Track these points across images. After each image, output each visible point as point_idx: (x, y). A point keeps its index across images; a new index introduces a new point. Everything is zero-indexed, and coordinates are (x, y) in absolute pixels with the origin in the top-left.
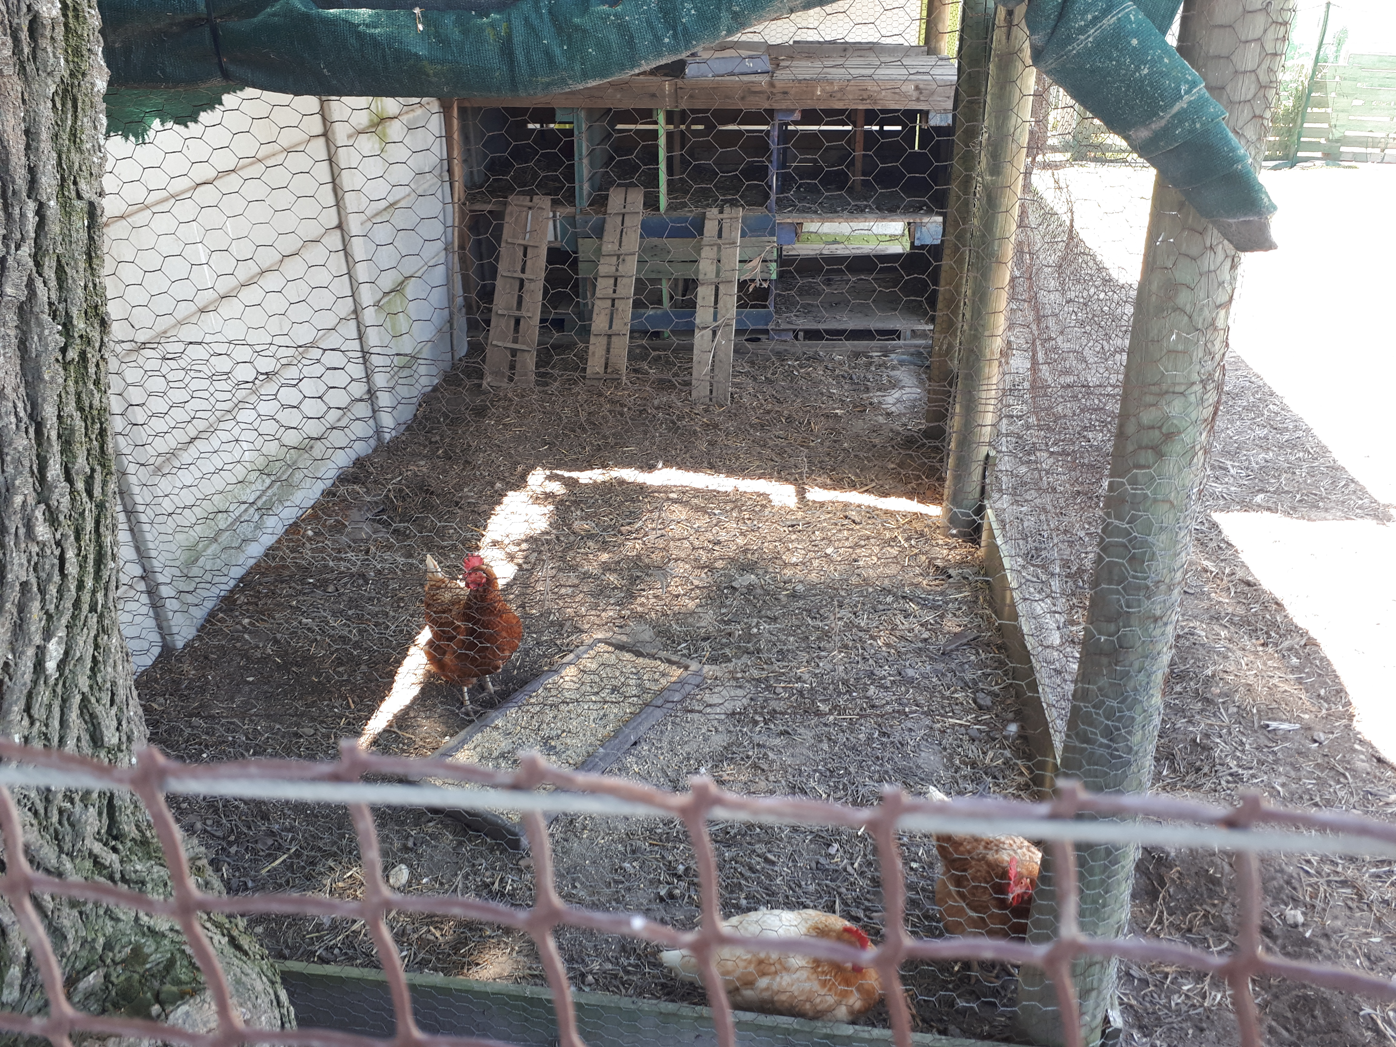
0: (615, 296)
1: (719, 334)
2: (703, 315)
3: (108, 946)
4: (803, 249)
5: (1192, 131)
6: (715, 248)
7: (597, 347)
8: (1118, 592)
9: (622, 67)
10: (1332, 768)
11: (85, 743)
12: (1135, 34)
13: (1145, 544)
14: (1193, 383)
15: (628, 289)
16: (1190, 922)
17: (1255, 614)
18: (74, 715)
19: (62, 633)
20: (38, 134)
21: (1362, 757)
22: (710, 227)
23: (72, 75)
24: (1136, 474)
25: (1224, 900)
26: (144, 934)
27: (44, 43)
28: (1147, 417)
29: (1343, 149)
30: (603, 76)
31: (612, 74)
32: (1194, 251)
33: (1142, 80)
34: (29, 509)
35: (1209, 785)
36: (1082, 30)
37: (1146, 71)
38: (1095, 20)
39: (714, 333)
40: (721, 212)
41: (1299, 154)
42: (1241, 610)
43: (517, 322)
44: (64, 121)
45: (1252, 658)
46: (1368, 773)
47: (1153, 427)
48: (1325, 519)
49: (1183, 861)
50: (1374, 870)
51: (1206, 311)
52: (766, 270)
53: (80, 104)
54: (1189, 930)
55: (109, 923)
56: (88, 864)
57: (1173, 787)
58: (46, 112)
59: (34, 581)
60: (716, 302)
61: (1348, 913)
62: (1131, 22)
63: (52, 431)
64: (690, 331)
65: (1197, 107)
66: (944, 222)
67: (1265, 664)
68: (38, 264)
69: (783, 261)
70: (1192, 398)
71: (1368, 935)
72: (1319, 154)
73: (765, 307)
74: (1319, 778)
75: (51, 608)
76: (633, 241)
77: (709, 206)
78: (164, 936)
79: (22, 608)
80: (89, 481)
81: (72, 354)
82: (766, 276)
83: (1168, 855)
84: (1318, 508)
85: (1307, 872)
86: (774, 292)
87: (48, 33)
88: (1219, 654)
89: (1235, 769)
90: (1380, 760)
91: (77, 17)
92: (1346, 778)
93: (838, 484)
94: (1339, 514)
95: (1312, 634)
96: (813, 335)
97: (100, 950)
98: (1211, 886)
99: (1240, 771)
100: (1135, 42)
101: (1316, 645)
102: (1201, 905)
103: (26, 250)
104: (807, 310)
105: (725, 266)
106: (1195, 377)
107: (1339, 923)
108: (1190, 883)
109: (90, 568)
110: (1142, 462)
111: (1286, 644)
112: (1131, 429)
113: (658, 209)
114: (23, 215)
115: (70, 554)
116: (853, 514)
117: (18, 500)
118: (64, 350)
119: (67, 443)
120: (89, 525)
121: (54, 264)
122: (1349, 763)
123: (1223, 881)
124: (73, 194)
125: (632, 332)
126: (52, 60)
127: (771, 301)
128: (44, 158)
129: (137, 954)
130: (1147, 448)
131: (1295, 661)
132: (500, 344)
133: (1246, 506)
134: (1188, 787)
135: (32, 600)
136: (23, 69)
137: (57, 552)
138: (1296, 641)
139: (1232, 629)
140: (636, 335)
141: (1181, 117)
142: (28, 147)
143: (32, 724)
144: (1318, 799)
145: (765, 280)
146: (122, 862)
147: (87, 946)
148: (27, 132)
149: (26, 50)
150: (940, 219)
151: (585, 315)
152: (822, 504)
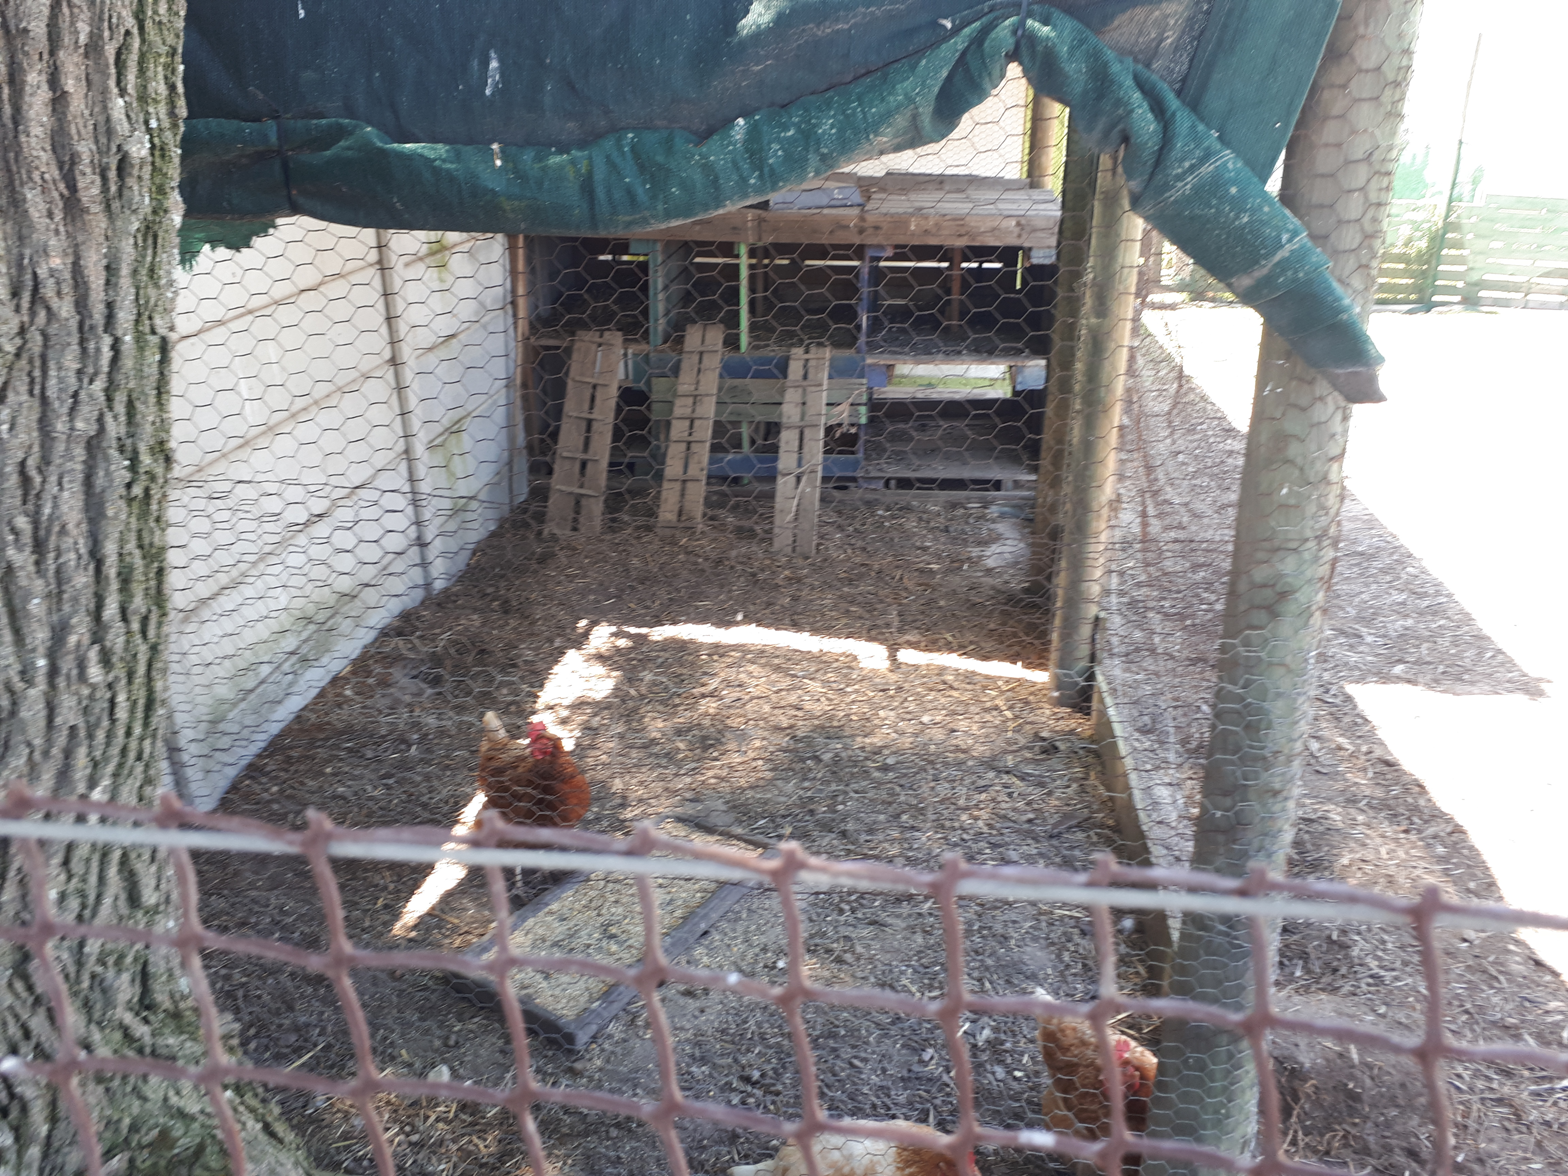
0: (691, 439)
1: (804, 479)
2: (786, 460)
3: (134, 1128)
4: (892, 392)
5: (1295, 280)
6: (800, 390)
7: (670, 495)
8: (1232, 763)
9: (706, 207)
10: (1485, 972)
11: (122, 903)
12: (1234, 182)
13: (1260, 711)
14: (1307, 540)
15: (705, 432)
16: (1329, 1143)
17: (1396, 798)
18: (112, 872)
19: (106, 782)
20: (118, 270)
21: (1517, 959)
22: (795, 369)
23: (155, 212)
24: (1248, 636)
25: (1365, 1118)
26: (172, 1117)
27: (131, 182)
28: (1260, 574)
29: (1480, 294)
30: (687, 216)
31: (696, 214)
32: (1304, 401)
33: (1243, 227)
34: (83, 648)
35: (1347, 988)
36: (1180, 178)
37: (1246, 220)
38: (1192, 168)
39: (798, 479)
40: (807, 352)
41: (1435, 298)
42: (1379, 793)
43: (584, 465)
44: (144, 257)
45: (1392, 846)
46: (1524, 977)
47: (1264, 586)
48: (1470, 693)
49: (1319, 1073)
50: (1533, 1088)
51: (1318, 465)
52: (854, 414)
53: (160, 241)
54: (1327, 1153)
55: (137, 1103)
56: (118, 1036)
57: (1306, 990)
58: (128, 250)
59: (82, 725)
60: (801, 447)
61: (1505, 1135)
62: (1229, 171)
63: (111, 570)
64: (771, 477)
65: (1300, 256)
66: (1048, 366)
67: (1407, 853)
68: (109, 399)
69: (874, 405)
70: (1307, 556)
71: (1526, 1160)
72: (1458, 298)
73: (853, 453)
74: (1469, 982)
75: (98, 754)
76: (711, 382)
77: (793, 345)
78: (193, 1118)
79: (68, 754)
80: (145, 621)
81: (137, 490)
82: (854, 420)
83: (1302, 1065)
84: (1462, 680)
85: (1458, 1088)
86: (863, 438)
87: (135, 172)
88: (1356, 840)
89: (1376, 970)
90: (1538, 963)
91: (163, 156)
92: (1499, 982)
93: (932, 646)
94: (1487, 688)
95: (1459, 820)
96: (905, 484)
97: (125, 1131)
98: (1351, 1103)
99: (1382, 973)
100: (1233, 190)
101: (1463, 832)
102: (1340, 1124)
103: (99, 385)
104: (900, 457)
105: (811, 411)
106: (1309, 533)
107: (1494, 1147)
108: (1328, 1099)
109: (140, 714)
110: (1256, 622)
111: (1431, 831)
112: (1243, 586)
113: (738, 348)
114: (98, 350)
115: (121, 698)
116: (950, 678)
117: (73, 639)
118: (129, 486)
119: (125, 580)
120: (141, 670)
121: (125, 399)
122: (1501, 964)
123: (1365, 1097)
124: (147, 329)
125: (709, 477)
126: (137, 199)
127: (860, 446)
128: (122, 294)
129: (165, 1138)
130: (1259, 607)
131: (1440, 850)
132: (563, 488)
133: (1385, 678)
134: (1323, 990)
135: (79, 745)
136: (108, 207)
137: (108, 695)
138: (1441, 829)
139: (1371, 813)
140: (713, 481)
141: (1283, 265)
142: (108, 282)
143: (70, 877)
144: (1468, 1006)
145: (853, 425)
146: (153, 1035)
147: (112, 1127)
148: (108, 268)
149: (113, 189)
150: (1043, 362)
151: (660, 458)
152: (916, 667)
